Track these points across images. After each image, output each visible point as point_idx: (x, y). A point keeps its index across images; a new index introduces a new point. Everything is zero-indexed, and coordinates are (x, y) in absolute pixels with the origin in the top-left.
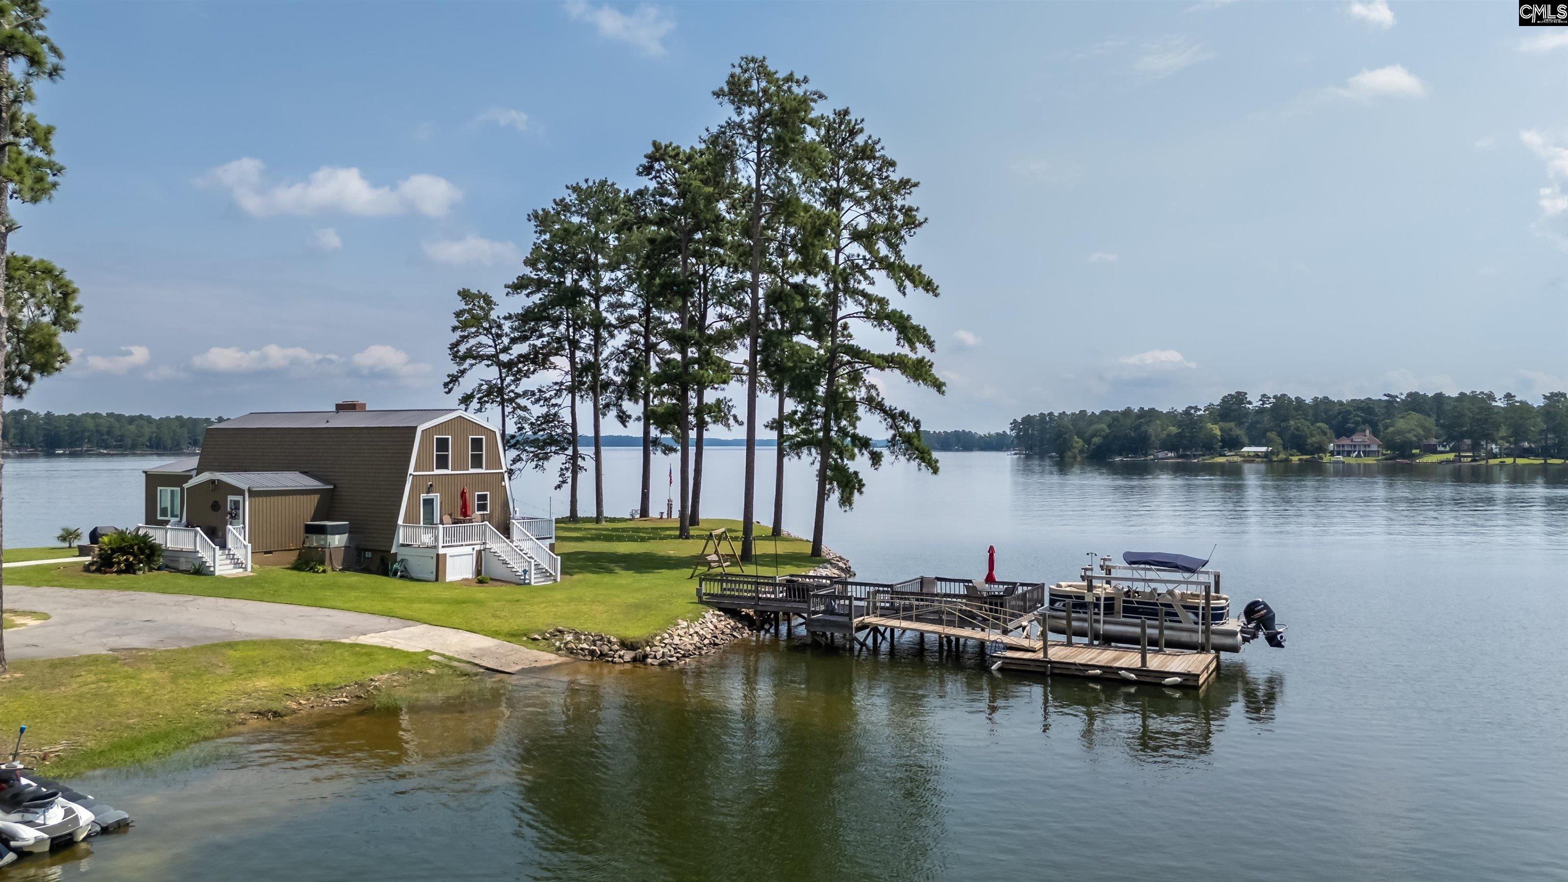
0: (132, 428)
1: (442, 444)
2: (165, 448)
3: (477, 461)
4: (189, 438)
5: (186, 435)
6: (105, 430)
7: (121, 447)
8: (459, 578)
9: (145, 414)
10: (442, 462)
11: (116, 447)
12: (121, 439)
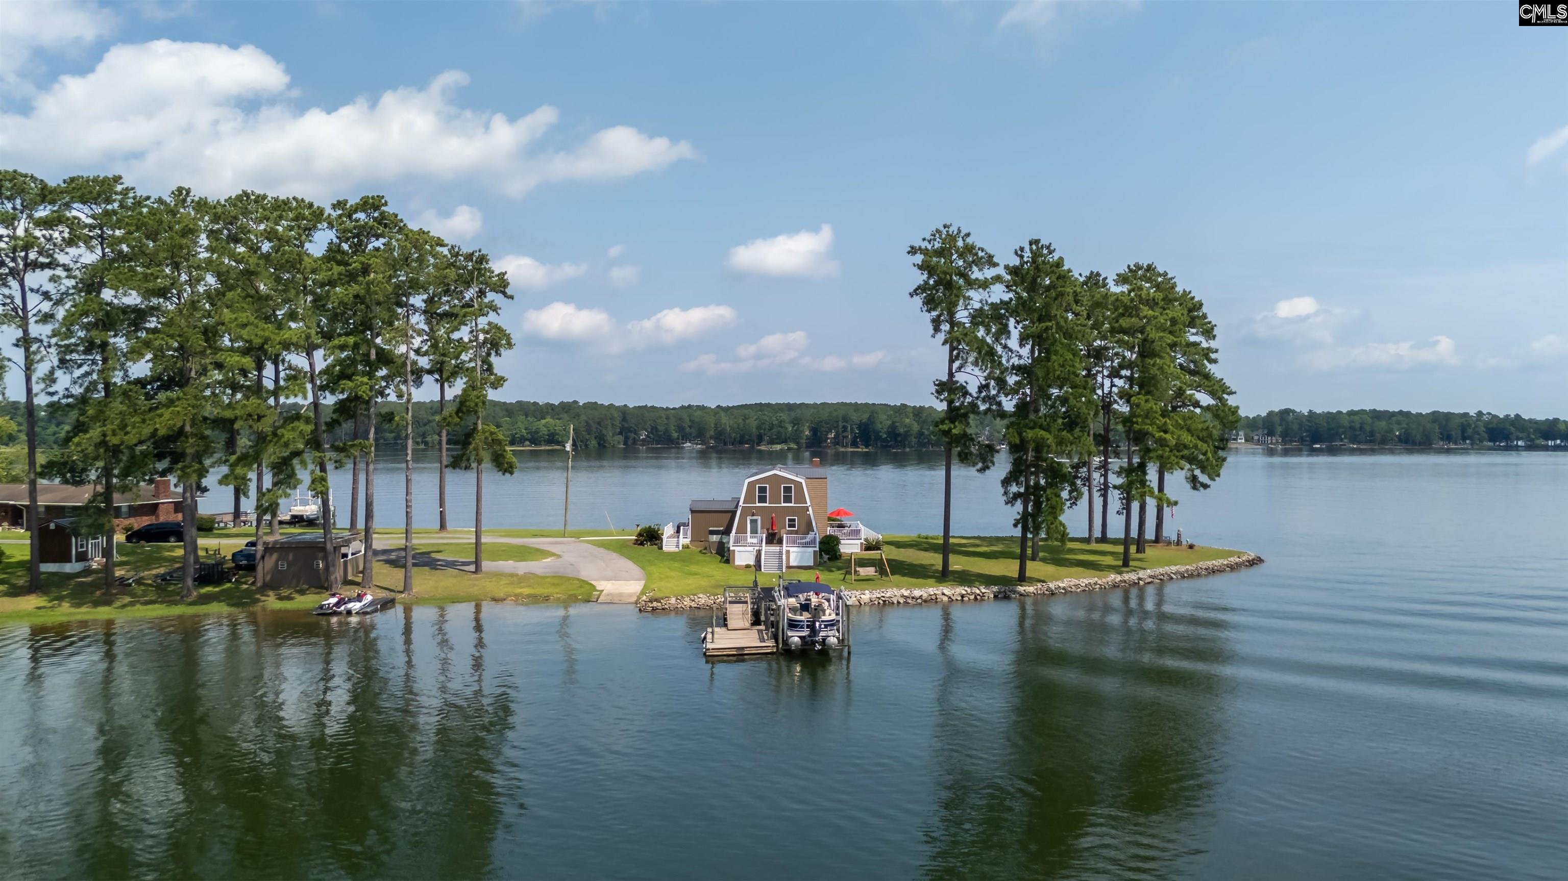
0: (1383, 424)
1: (762, 490)
2: (1414, 443)
3: (788, 499)
4: (1441, 434)
5: (1437, 430)
6: (1358, 426)
7: (1370, 441)
8: (744, 564)
9: (1405, 410)
10: (762, 499)
11: (1367, 442)
12: (1372, 434)
